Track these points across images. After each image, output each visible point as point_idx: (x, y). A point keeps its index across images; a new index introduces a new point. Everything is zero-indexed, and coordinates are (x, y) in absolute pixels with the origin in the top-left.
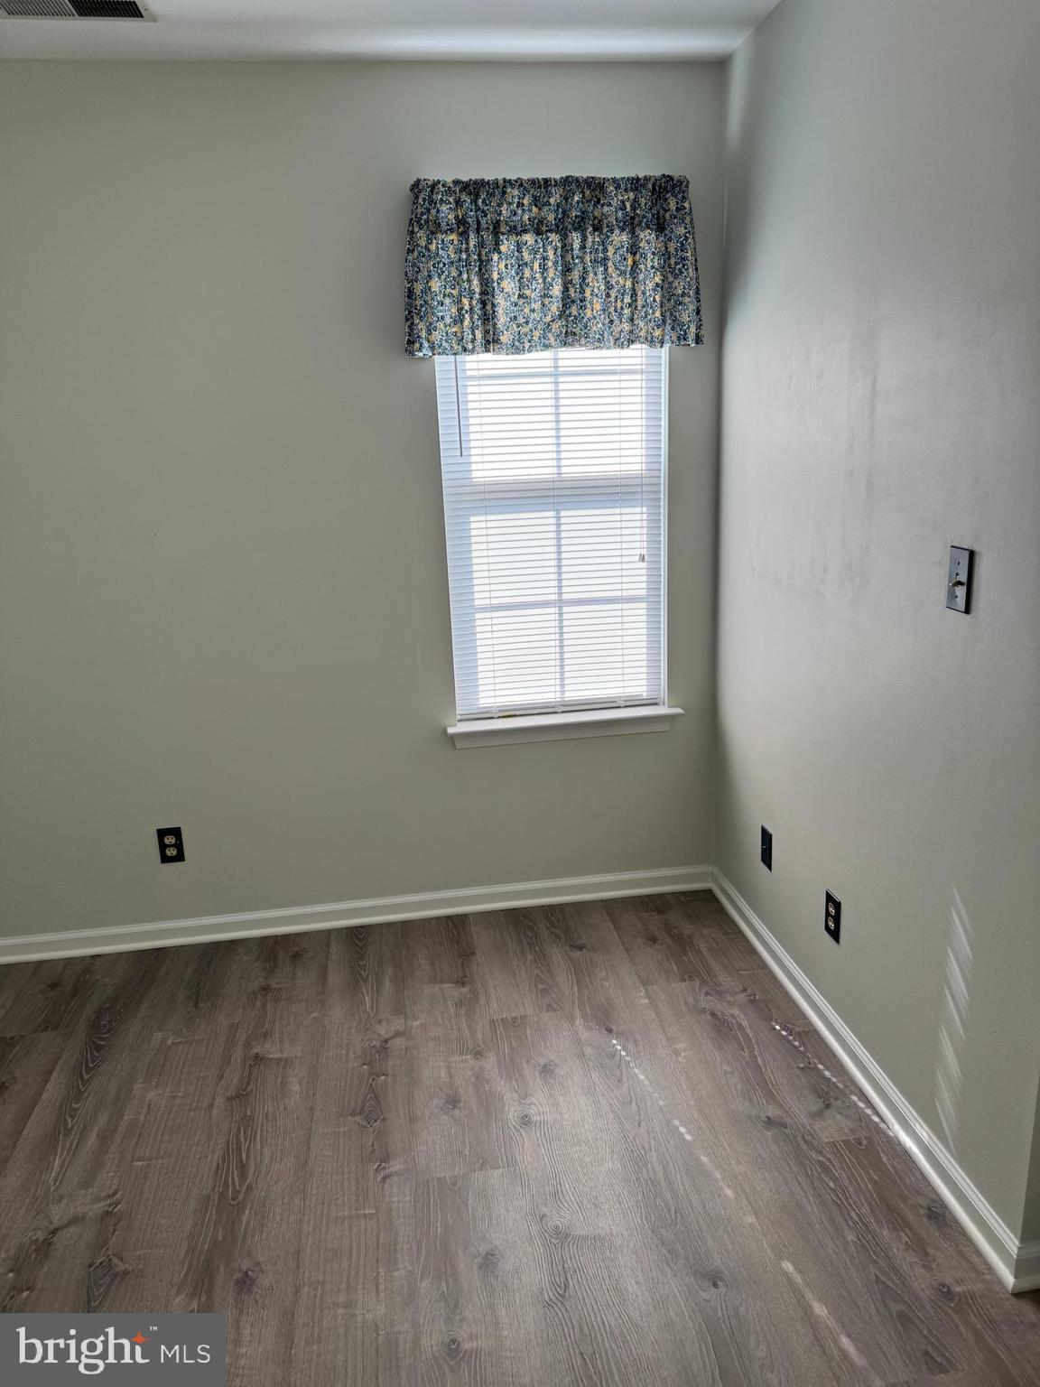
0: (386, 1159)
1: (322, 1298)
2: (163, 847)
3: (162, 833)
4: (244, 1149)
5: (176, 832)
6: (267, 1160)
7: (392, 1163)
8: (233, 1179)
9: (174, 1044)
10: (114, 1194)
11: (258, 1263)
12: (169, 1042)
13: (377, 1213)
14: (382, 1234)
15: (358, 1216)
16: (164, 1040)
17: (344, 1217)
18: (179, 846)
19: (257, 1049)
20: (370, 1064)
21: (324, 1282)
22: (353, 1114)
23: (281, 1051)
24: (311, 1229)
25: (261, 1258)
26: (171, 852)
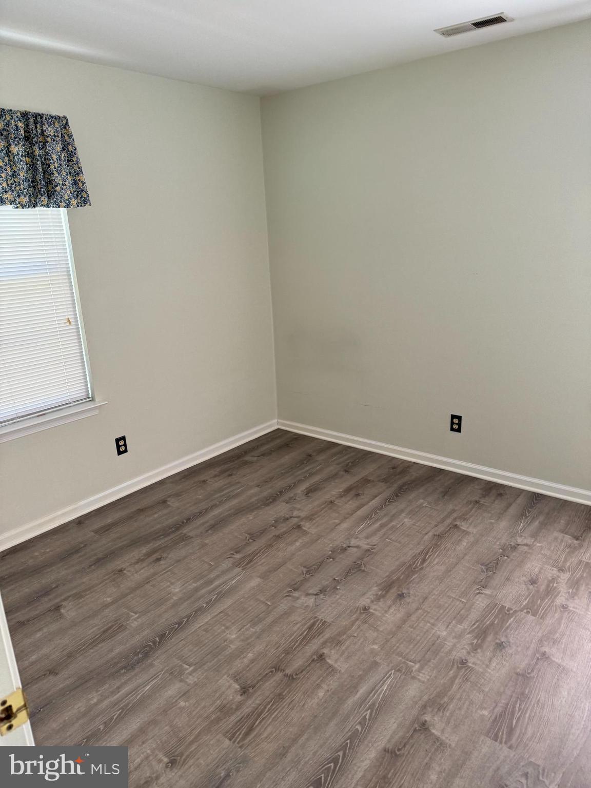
0: (484, 587)
1: (425, 617)
2: (452, 423)
3: (453, 417)
4: (429, 554)
5: (459, 418)
6: (435, 562)
7: (486, 589)
8: (418, 562)
9: (426, 507)
10: (375, 545)
11: (409, 593)
12: (424, 505)
13: (466, 603)
14: (463, 611)
15: (458, 600)
16: (422, 504)
17: (452, 597)
18: (459, 425)
19: (458, 523)
20: (504, 550)
21: (429, 613)
22: (482, 565)
23: (468, 528)
24: (436, 593)
25: (411, 592)
26: (455, 427)
